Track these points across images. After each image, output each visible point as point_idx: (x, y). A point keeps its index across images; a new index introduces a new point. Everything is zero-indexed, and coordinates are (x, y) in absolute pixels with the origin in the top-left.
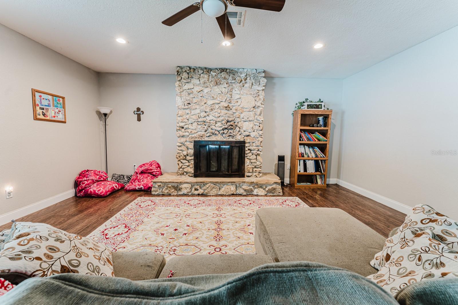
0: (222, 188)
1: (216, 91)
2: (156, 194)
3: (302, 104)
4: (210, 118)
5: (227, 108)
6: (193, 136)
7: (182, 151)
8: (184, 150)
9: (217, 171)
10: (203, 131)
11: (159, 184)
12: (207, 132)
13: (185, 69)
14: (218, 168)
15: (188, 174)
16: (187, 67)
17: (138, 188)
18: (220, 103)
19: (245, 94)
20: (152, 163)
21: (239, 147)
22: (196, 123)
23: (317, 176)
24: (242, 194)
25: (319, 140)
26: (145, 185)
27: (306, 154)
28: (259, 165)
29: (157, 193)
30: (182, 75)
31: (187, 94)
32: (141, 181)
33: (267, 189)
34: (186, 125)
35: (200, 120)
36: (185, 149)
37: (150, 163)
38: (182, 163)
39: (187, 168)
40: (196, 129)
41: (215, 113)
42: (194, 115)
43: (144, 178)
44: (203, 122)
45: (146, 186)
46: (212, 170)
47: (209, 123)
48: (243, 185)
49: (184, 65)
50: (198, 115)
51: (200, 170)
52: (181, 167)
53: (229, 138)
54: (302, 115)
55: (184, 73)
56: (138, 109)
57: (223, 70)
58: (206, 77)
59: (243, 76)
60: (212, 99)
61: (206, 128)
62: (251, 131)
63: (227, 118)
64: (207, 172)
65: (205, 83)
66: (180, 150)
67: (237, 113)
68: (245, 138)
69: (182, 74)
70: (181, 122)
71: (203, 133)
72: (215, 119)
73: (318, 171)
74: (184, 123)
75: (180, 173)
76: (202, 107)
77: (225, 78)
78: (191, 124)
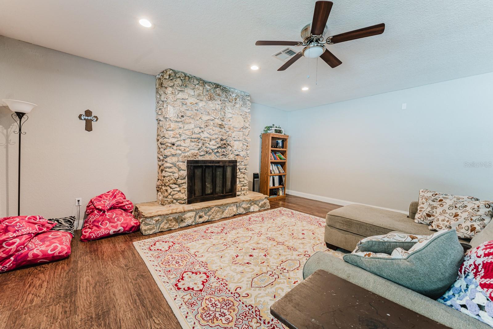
0: (225, 210)
1: (210, 106)
2: (151, 234)
3: (269, 128)
4: (205, 135)
5: (221, 126)
6: (186, 154)
7: (174, 173)
8: (176, 172)
9: (212, 193)
10: (196, 149)
11: (157, 218)
12: (200, 151)
13: (180, 74)
14: (213, 191)
15: (179, 201)
16: (182, 73)
17: (114, 232)
18: (213, 120)
19: (236, 114)
20: (116, 193)
21: (232, 166)
22: (189, 140)
23: (280, 188)
24: (242, 213)
25: (281, 159)
26: (125, 226)
27: (273, 171)
28: (246, 184)
29: (154, 231)
30: (175, 81)
31: (181, 104)
32: (116, 220)
33: (260, 205)
34: (178, 142)
35: (194, 136)
36: (176, 170)
37: (111, 194)
38: (171, 188)
39: (178, 194)
40: (189, 147)
41: (210, 130)
42: (187, 130)
43: (117, 216)
44: (198, 139)
45: (127, 227)
46: (207, 193)
47: (204, 140)
48: (242, 204)
49: (179, 70)
50: (192, 130)
51: (195, 194)
52: (170, 194)
53: (222, 158)
54: (272, 137)
55: (178, 79)
56: (88, 113)
57: (217, 86)
58: (201, 89)
59: (234, 95)
60: (207, 115)
61: (200, 146)
62: (240, 150)
63: (222, 136)
64: (203, 196)
65: (199, 95)
66: (170, 172)
67: (230, 132)
68: (236, 157)
69: (175, 79)
70: (173, 137)
71: (197, 151)
72: (209, 136)
73: (281, 185)
74: (176, 139)
75: (169, 201)
76: (197, 122)
77: (219, 95)
78: (184, 140)
